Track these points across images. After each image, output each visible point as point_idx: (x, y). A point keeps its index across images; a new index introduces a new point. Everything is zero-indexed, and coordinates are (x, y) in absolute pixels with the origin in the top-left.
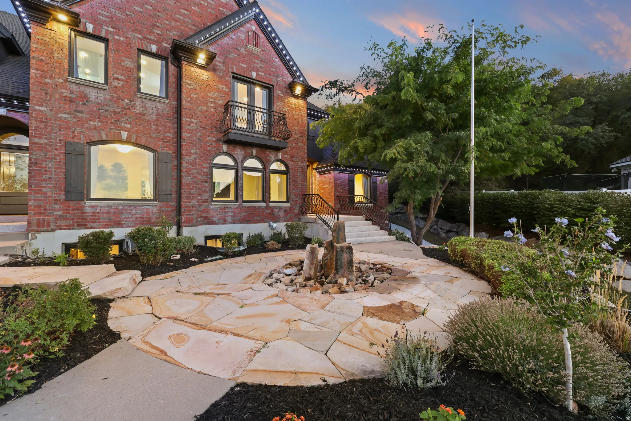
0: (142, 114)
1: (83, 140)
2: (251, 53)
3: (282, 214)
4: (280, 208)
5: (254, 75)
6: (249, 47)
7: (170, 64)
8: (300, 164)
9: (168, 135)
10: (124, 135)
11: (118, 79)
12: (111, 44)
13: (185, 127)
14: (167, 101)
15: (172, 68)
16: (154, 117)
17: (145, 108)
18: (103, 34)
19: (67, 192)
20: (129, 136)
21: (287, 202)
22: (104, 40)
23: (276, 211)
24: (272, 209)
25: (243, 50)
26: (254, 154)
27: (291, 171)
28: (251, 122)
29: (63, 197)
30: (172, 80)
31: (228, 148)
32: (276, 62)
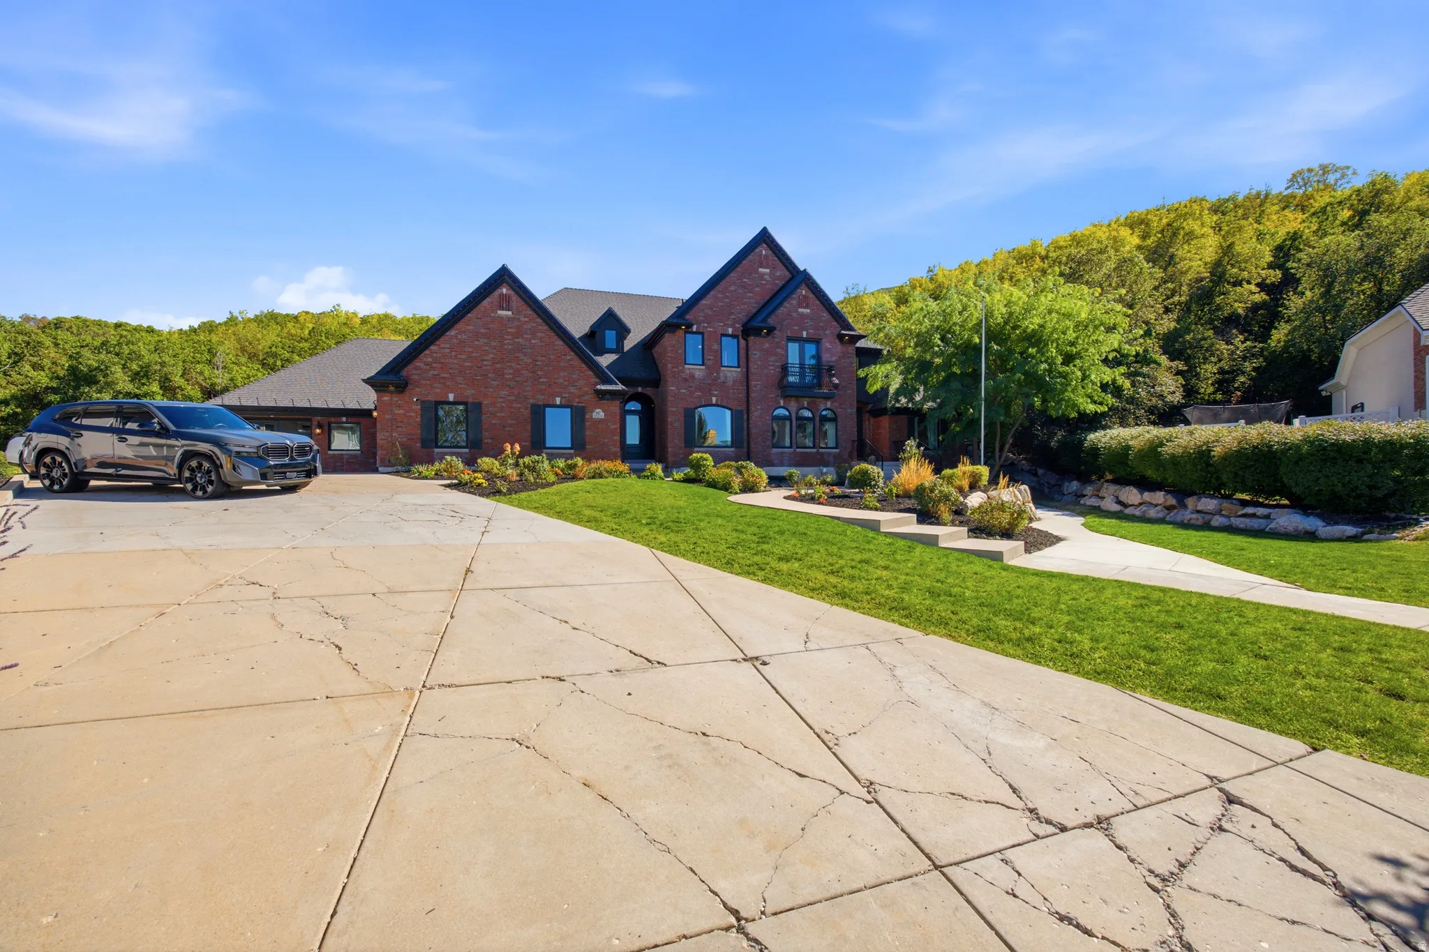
0: (724, 382)
1: (693, 406)
2: (802, 315)
3: (831, 459)
4: (829, 454)
5: (805, 334)
6: (800, 310)
7: (741, 340)
8: (849, 410)
9: (741, 396)
10: (714, 399)
11: (710, 359)
12: (705, 336)
13: (753, 388)
14: (739, 370)
15: (742, 342)
16: (731, 383)
17: (726, 377)
18: (701, 330)
19: (685, 443)
20: (717, 400)
21: (836, 448)
22: (702, 334)
23: (825, 456)
24: (822, 454)
25: (795, 315)
26: (806, 405)
27: (839, 419)
28: (802, 375)
29: (683, 445)
30: (743, 352)
31: (784, 402)
32: (823, 316)
